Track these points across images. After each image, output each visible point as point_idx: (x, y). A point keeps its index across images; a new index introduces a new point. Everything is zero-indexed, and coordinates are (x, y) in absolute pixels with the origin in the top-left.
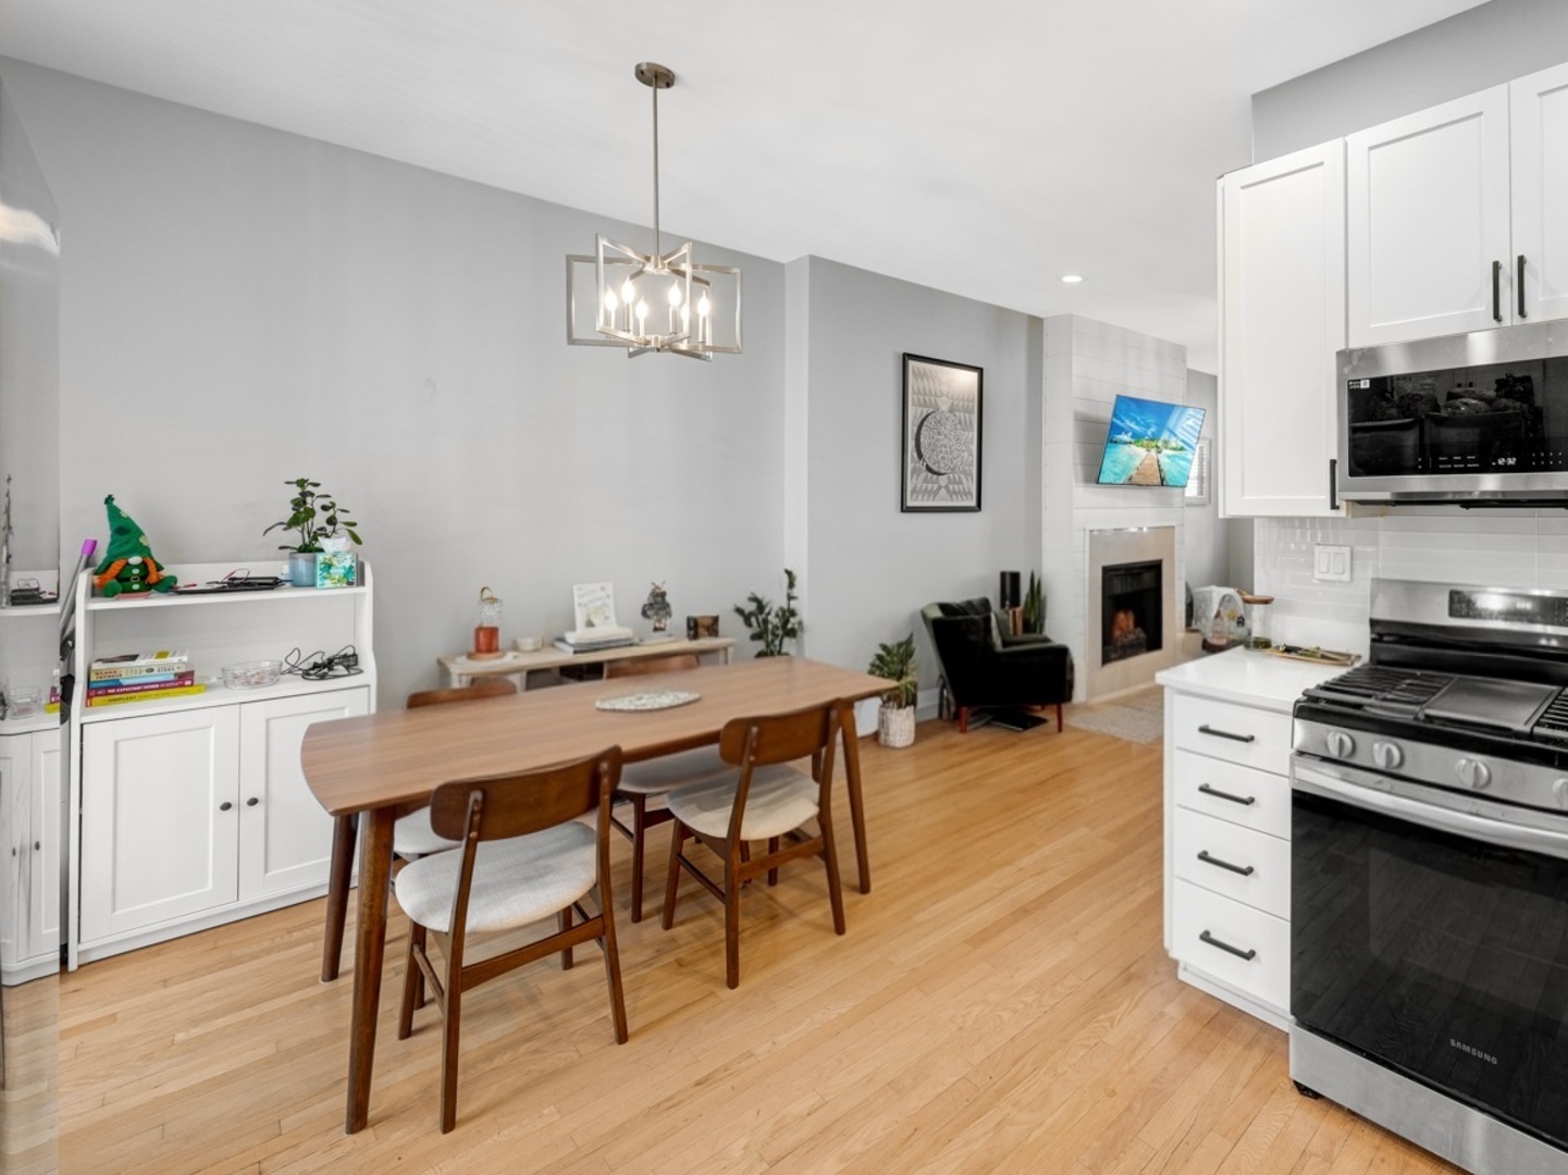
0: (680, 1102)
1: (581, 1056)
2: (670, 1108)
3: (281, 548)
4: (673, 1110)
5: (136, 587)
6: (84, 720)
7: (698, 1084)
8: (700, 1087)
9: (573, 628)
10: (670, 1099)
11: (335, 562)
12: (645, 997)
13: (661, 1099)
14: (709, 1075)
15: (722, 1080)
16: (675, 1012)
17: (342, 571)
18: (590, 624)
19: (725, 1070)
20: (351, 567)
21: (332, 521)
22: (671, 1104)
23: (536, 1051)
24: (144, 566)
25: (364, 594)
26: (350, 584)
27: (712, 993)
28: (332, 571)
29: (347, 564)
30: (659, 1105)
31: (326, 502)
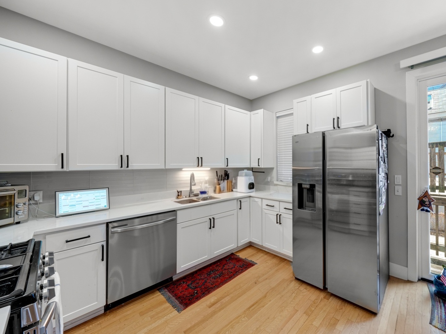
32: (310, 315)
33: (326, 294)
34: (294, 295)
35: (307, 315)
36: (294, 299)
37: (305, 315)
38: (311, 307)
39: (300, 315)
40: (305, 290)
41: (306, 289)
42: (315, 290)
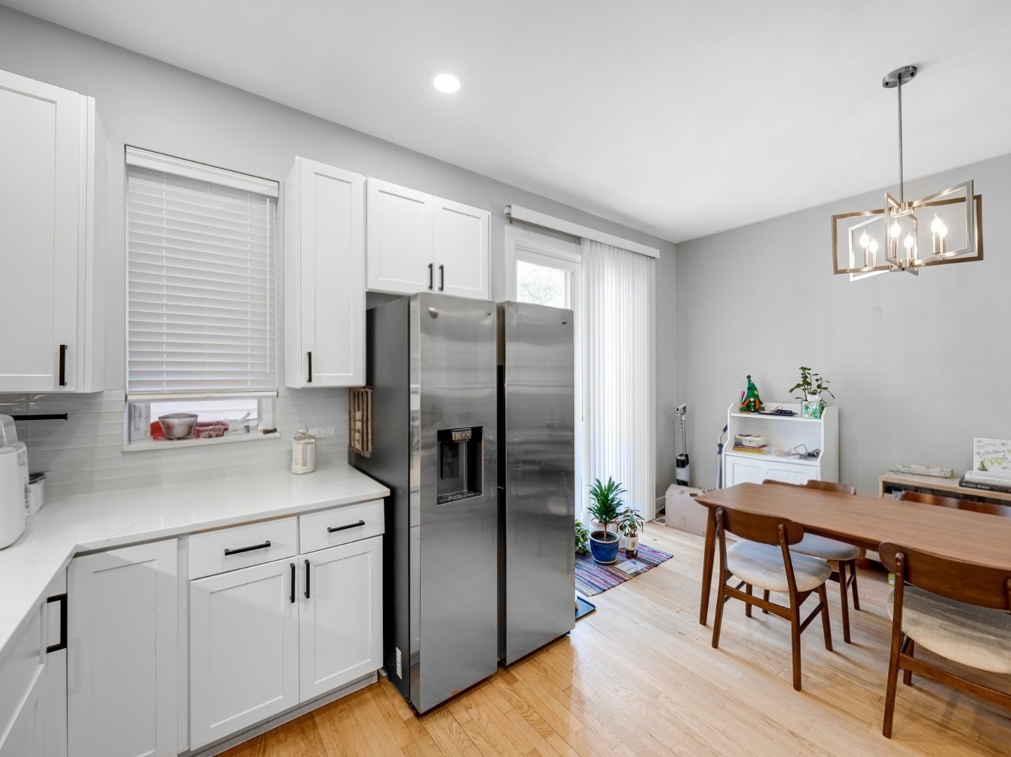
0: (774, 727)
1: (776, 675)
2: (768, 723)
3: (797, 398)
4: (767, 724)
5: (753, 410)
6: (726, 453)
7: (792, 733)
8: (791, 735)
9: (971, 468)
10: (773, 721)
11: (810, 406)
12: (837, 690)
13: (771, 718)
14: (803, 738)
15: (803, 745)
16: (837, 708)
17: (813, 411)
18: (983, 469)
19: (811, 746)
20: (816, 409)
21: (819, 387)
22: (770, 723)
23: (768, 658)
24: (754, 402)
25: (820, 423)
26: (816, 417)
27: (870, 724)
28: (808, 410)
29: (815, 407)
30: (767, 717)
31: (818, 377)
32: (550, 729)
33: (499, 677)
34: (479, 741)
35: (550, 735)
36: (495, 746)
37: (549, 738)
38: (530, 719)
39: (547, 750)
40: (473, 712)
41: (467, 708)
42: (479, 691)
